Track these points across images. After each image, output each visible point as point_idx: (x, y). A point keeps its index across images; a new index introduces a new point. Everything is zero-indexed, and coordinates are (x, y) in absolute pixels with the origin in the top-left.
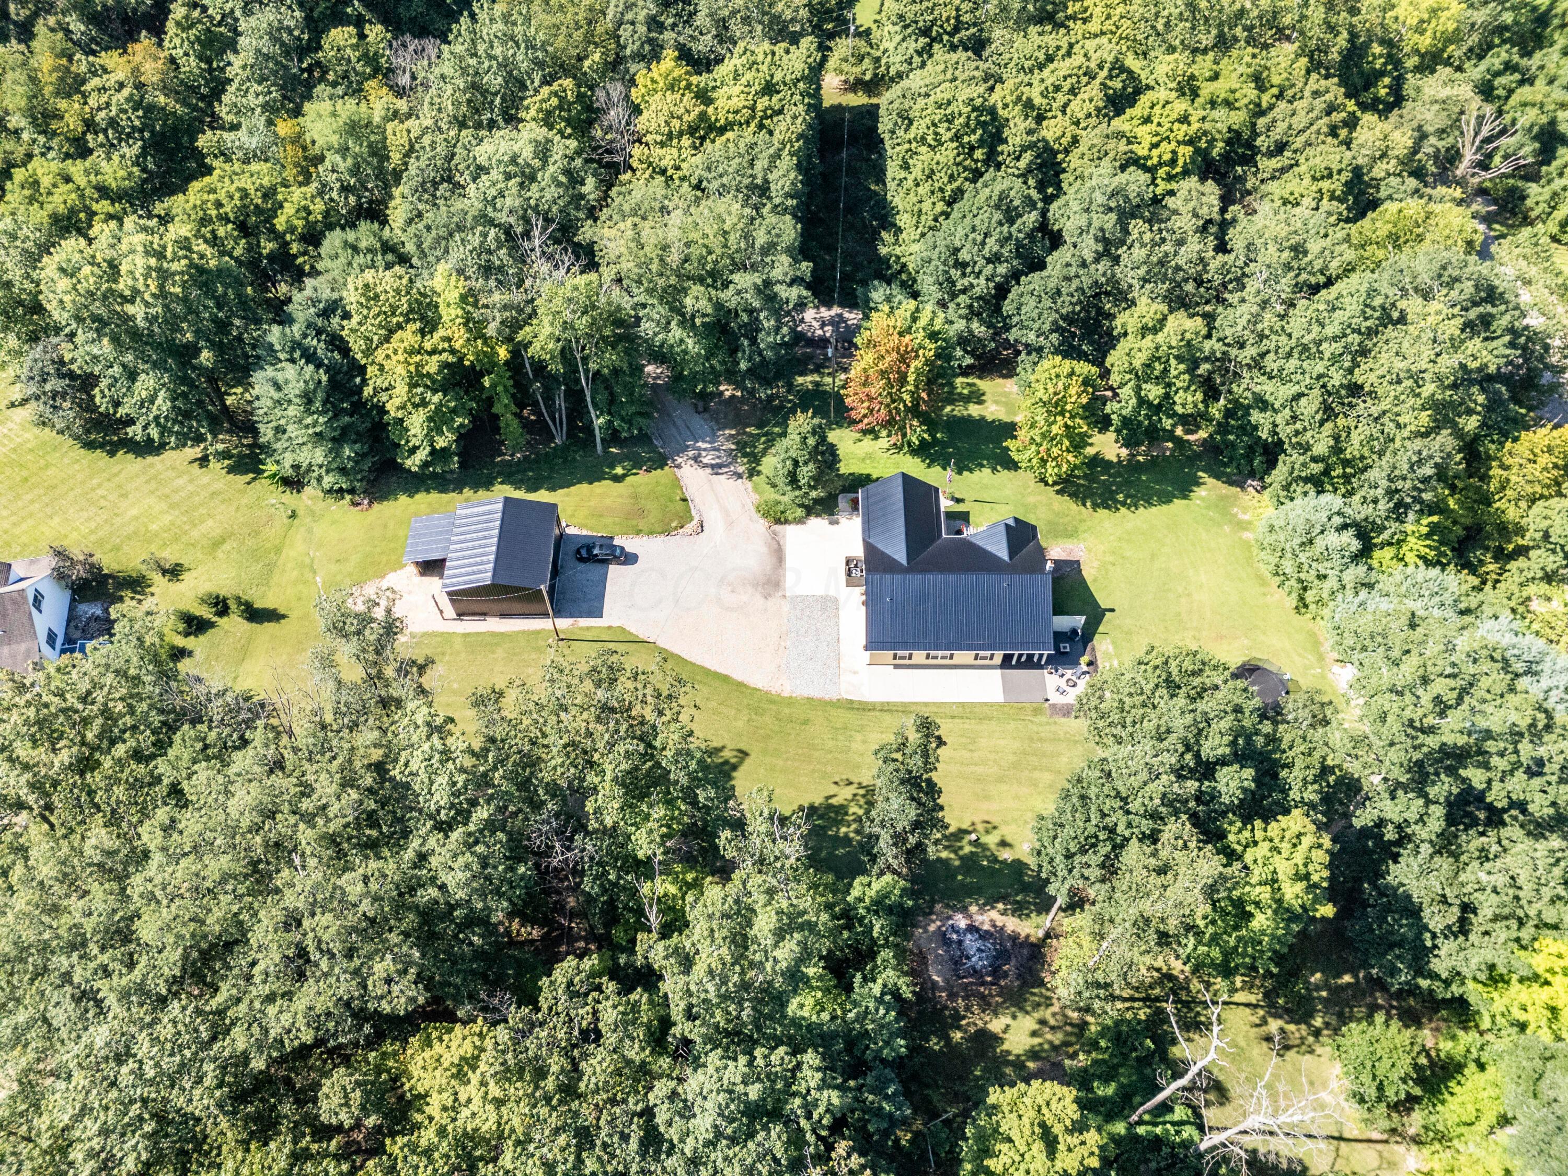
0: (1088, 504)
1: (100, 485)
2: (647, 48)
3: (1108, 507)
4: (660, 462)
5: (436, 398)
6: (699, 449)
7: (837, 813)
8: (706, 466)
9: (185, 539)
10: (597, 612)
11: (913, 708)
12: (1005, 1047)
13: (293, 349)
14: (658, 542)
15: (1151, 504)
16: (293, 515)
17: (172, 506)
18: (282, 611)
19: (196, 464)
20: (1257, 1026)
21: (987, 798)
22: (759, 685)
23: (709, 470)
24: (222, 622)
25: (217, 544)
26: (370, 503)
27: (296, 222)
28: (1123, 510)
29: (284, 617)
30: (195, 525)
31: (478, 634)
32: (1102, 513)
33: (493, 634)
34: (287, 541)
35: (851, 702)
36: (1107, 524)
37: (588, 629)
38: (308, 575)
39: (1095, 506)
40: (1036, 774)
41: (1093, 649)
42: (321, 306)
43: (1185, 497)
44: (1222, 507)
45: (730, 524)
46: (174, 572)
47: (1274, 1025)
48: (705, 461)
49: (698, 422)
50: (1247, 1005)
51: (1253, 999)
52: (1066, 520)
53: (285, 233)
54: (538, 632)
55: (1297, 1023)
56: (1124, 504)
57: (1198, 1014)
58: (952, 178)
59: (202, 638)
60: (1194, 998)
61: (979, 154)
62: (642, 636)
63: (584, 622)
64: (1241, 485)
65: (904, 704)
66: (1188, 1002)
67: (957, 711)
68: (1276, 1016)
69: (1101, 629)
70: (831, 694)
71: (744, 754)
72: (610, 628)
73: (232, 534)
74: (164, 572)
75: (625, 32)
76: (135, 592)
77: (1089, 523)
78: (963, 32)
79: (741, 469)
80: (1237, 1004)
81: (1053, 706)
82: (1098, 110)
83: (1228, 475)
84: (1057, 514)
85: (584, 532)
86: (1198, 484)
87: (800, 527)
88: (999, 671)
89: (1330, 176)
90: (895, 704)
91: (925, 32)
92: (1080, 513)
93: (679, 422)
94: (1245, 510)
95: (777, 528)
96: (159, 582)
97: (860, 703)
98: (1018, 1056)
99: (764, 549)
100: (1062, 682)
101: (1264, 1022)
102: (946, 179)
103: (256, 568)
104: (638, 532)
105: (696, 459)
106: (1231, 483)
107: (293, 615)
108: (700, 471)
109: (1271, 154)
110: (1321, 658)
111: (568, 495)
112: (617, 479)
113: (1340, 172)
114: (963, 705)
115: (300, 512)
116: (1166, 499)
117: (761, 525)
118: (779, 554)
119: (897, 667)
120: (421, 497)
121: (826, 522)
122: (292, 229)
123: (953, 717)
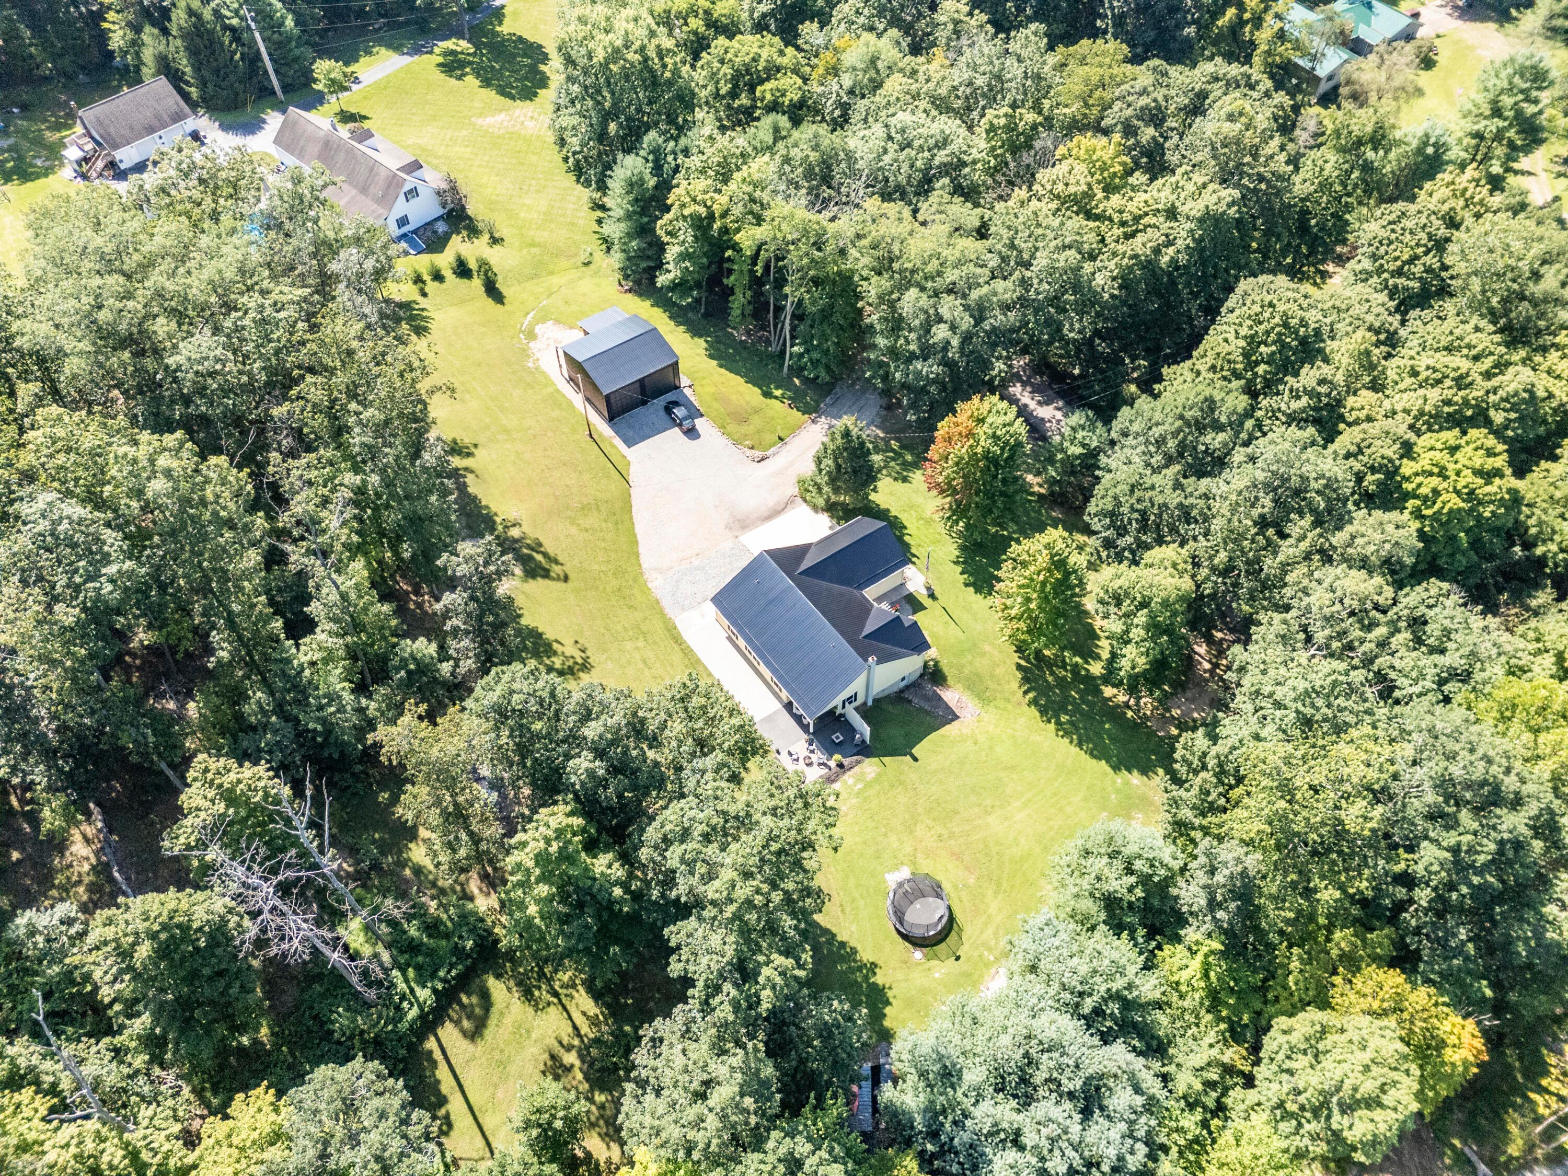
0: (1031, 695)
3: (1043, 713)
4: (809, 410)
7: (546, 651)
9: (525, 231)
10: (630, 443)
11: (701, 669)
12: (411, 845)
14: (724, 441)
15: (1080, 745)
16: (587, 264)
17: (546, 213)
18: (506, 300)
20: (560, 1043)
22: (645, 565)
24: (474, 279)
25: (533, 245)
26: (630, 291)
28: (1052, 726)
29: (503, 303)
30: (538, 229)
31: (563, 396)
32: (1034, 712)
33: (570, 403)
34: (563, 273)
35: (675, 628)
36: (1023, 722)
37: (614, 446)
38: (544, 296)
39: (1034, 702)
41: (858, 762)
44: (1132, 803)
46: (495, 241)
47: (571, 1058)
50: (575, 1027)
51: (585, 1029)
52: (993, 686)
55: (587, 1078)
56: (1058, 723)
57: (539, 988)
59: (457, 279)
60: (552, 979)
63: (618, 442)
65: (698, 661)
66: (544, 975)
68: (581, 1057)
69: (886, 759)
70: (670, 612)
71: (566, 579)
72: (624, 456)
73: (546, 247)
74: (492, 237)
77: (1010, 707)
80: (570, 1018)
84: (992, 677)
85: (692, 399)
87: (811, 511)
88: (779, 706)
92: (1013, 693)
95: (799, 500)
96: (482, 239)
97: (679, 633)
98: (410, 859)
99: (772, 503)
100: (805, 755)
101: (569, 1048)
103: (528, 271)
104: (721, 427)
107: (507, 307)
108: (821, 436)
111: (721, 375)
112: (769, 396)
115: (592, 266)
116: (1098, 753)
117: (792, 489)
118: (775, 513)
119: (729, 638)
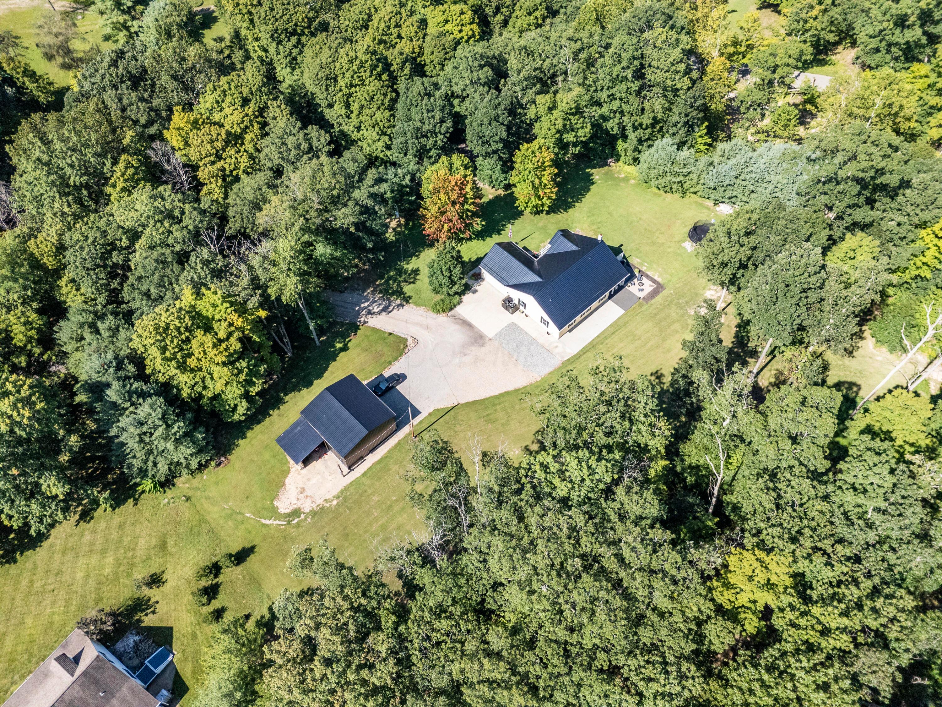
1: (31, 582)
2: (153, 114)
3: (570, 208)
4: (354, 327)
5: (244, 364)
6: (365, 308)
8: (379, 313)
9: (137, 560)
10: (416, 412)
13: (130, 397)
14: (405, 360)
15: (584, 195)
16: (188, 499)
17: (104, 552)
18: (248, 545)
19: (82, 523)
21: (669, 350)
22: (524, 385)
23: (384, 314)
24: (221, 579)
25: (163, 546)
26: (226, 458)
27: (29, 334)
28: (577, 204)
29: (253, 547)
30: (134, 549)
31: (370, 468)
32: (570, 211)
33: (378, 463)
34: (202, 512)
35: (568, 360)
36: (577, 214)
37: (421, 422)
38: (239, 517)
39: (565, 210)
40: (672, 328)
41: (634, 265)
42: (114, 364)
43: (593, 183)
44: (609, 176)
45: (427, 328)
46: (155, 581)
48: (376, 310)
49: (349, 297)
52: (561, 223)
53: (25, 345)
54: (399, 443)
56: (574, 202)
58: (385, 95)
59: (220, 597)
61: (385, 77)
62: (449, 405)
63: (415, 422)
64: (606, 164)
65: (590, 344)
67: (612, 330)
70: (557, 364)
72: (430, 414)
73: (165, 535)
74: (148, 586)
75: (131, 113)
76: (144, 610)
77: (570, 219)
78: (314, 23)
79: (398, 302)
81: (644, 298)
82: (419, 27)
83: (597, 164)
84: (556, 223)
86: (592, 175)
87: (461, 305)
88: (611, 301)
89: (537, 9)
90: (586, 346)
91: (294, 33)
92: (563, 217)
93: (340, 303)
94: (619, 172)
95: (452, 313)
96: (153, 594)
97: (572, 357)
99: (457, 327)
100: (637, 287)
102: (382, 97)
103: (204, 539)
104: (390, 363)
105: (370, 313)
106: (602, 166)
107: (257, 542)
108: (379, 317)
109: (495, 14)
110: (708, 209)
111: (332, 373)
112: (345, 348)
113: (541, 5)
114: (611, 326)
115: (190, 494)
116: (587, 189)
117: (442, 318)
118: (466, 324)
119: (570, 331)
120: (249, 434)
121: (471, 294)
122: (29, 340)
123: (613, 333)
